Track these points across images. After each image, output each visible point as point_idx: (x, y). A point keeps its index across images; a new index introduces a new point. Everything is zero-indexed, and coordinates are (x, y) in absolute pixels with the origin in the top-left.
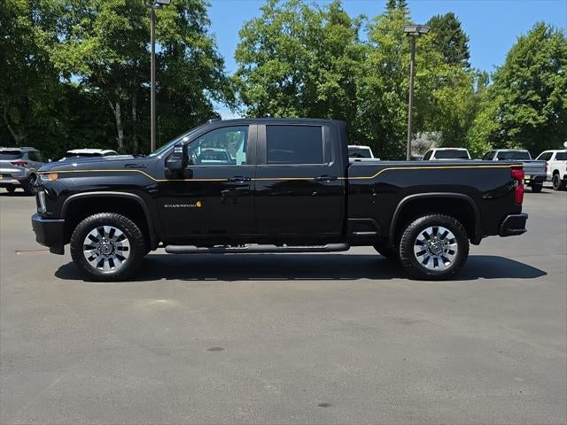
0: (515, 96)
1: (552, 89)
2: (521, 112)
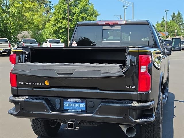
0: (62, 16)
1: (75, 14)
2: (64, 23)
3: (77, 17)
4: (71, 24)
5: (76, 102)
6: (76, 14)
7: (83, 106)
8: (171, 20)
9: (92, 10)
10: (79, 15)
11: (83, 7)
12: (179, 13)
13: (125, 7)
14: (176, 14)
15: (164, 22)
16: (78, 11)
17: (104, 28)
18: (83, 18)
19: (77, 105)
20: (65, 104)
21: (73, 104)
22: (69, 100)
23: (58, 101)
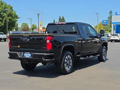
4: (2, 23)
5: (28, 53)
7: (30, 55)
9: (15, 15)
12: (63, 18)
13: (38, 15)
17: (58, 26)
20: (25, 54)
23: (22, 53)
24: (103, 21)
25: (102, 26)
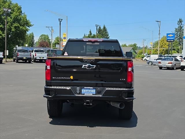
3: (9, 26)
5: (90, 89)
6: (9, 23)
7: (94, 91)
8: (97, 34)
9: (25, 20)
10: (12, 25)
11: (15, 17)
12: (104, 28)
14: (102, 28)
15: (91, 35)
16: (10, 21)
18: (15, 27)
19: (90, 91)
20: (82, 90)
21: (88, 90)
22: (85, 88)
23: (78, 88)
24: (167, 34)
25: (166, 42)
